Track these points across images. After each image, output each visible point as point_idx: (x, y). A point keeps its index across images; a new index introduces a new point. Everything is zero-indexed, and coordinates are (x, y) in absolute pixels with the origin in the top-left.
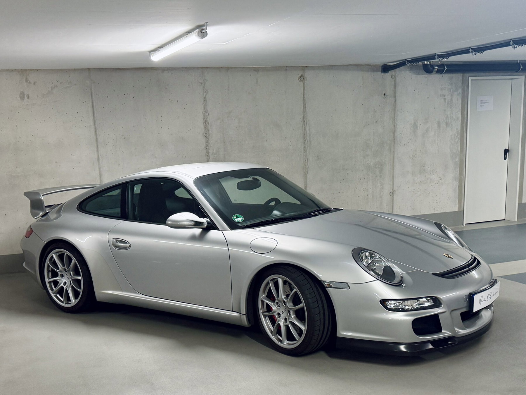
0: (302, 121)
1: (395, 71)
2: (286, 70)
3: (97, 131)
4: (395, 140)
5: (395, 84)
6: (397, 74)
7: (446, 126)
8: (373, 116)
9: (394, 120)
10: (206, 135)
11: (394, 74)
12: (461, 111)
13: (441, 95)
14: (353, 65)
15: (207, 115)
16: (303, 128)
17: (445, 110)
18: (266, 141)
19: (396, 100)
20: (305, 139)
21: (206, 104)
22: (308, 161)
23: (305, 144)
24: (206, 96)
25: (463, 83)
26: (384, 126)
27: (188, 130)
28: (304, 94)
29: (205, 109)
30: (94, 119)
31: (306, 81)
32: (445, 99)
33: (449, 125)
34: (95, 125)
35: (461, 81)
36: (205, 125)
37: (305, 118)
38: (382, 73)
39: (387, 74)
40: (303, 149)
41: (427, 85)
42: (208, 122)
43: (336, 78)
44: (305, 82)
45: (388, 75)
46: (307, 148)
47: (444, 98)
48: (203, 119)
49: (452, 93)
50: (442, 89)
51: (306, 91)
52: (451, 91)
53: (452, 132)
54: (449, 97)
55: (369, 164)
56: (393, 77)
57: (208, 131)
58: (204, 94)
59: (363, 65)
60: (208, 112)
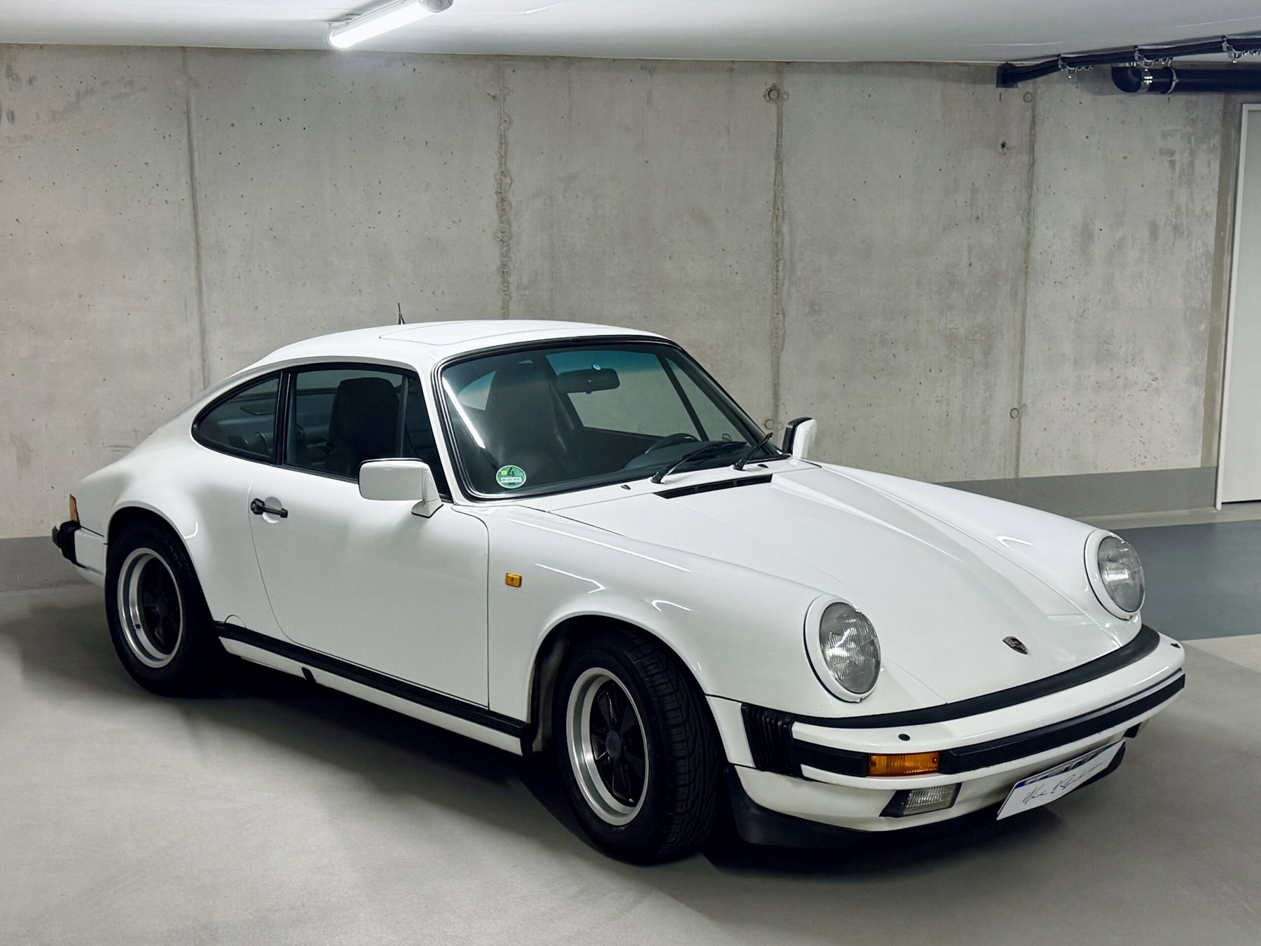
0: (771, 209)
1: (1035, 83)
2: (731, 70)
3: (200, 214)
4: (1029, 270)
5: (1034, 117)
6: (1040, 91)
7: (1175, 236)
8: (969, 202)
9: (1028, 214)
10: (504, 237)
11: (1031, 91)
12: (1216, 195)
13: (1161, 152)
14: (918, 63)
15: (506, 183)
16: (774, 227)
17: (1172, 193)
18: (670, 258)
19: (1034, 162)
20: (777, 256)
21: (505, 154)
22: (784, 315)
23: (777, 271)
24: (506, 132)
25: (1224, 121)
26: (998, 231)
27: (454, 222)
28: (779, 136)
29: (503, 166)
30: (192, 182)
31: (784, 103)
32: (1172, 163)
33: (1183, 233)
34: (193, 200)
35: (1221, 113)
36: (502, 210)
37: (780, 200)
38: (997, 87)
39: (1011, 89)
40: (773, 283)
41: (1123, 122)
42: (510, 202)
43: (870, 95)
44: (782, 104)
45: (1015, 94)
46: (784, 280)
47: (1169, 159)
48: (496, 193)
49: (1193, 144)
50: (1165, 135)
51: (784, 129)
52: (1190, 142)
53: (1191, 251)
54: (1186, 155)
55: (954, 330)
56: (1030, 99)
57: (510, 225)
58: (502, 127)
59: (946, 64)
60: (510, 175)
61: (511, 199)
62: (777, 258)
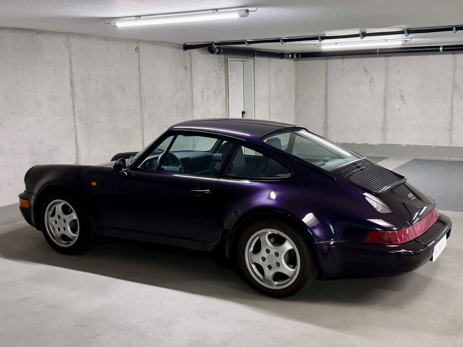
2: (127, 41)
4: (193, 104)
5: (191, 60)
7: (218, 94)
9: (192, 87)
11: (190, 52)
13: (214, 70)
14: (167, 42)
17: (217, 82)
19: (192, 72)
25: (225, 62)
28: (139, 63)
31: (140, 52)
32: (217, 73)
33: (220, 93)
35: (224, 61)
38: (183, 51)
39: (186, 51)
41: (207, 62)
43: (158, 51)
44: (139, 54)
45: (187, 53)
49: (220, 69)
50: (215, 66)
51: (140, 61)
52: (219, 67)
53: (221, 98)
54: (219, 72)
56: (190, 54)
58: (70, 57)
59: (173, 43)
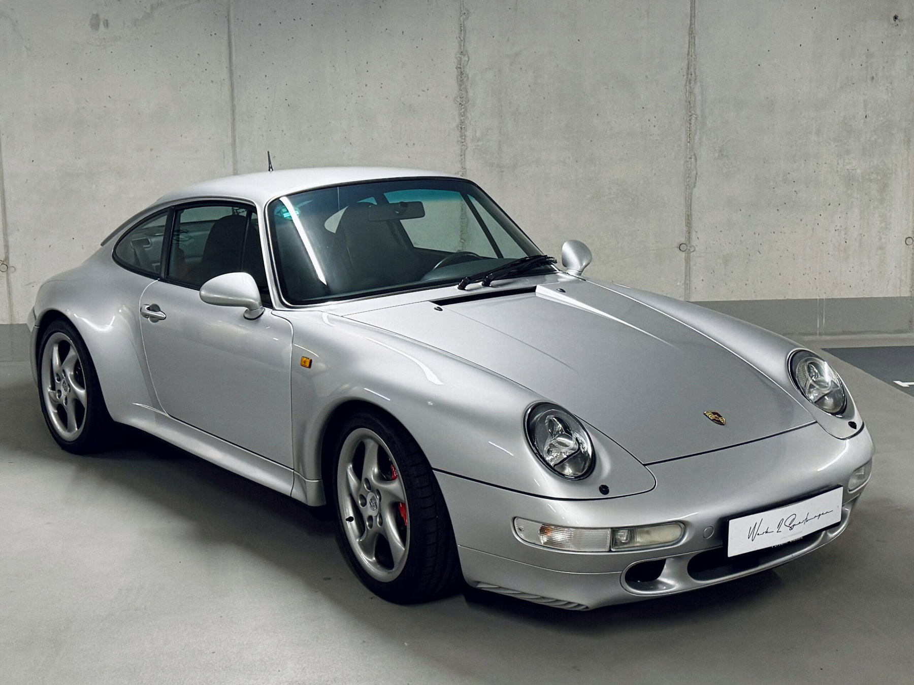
0: (685, 74)
3: (236, 91)
8: (864, 65)
10: (462, 101)
15: (464, 61)
16: (688, 89)
18: (598, 115)
20: (690, 112)
21: (464, 37)
22: (696, 159)
23: (690, 124)
24: (465, 22)
26: (892, 89)
27: (423, 91)
29: (462, 48)
30: (230, 67)
34: (231, 79)
36: (461, 81)
37: (692, 69)
40: (686, 134)
42: (467, 75)
46: (696, 131)
48: (456, 68)
55: (851, 171)
57: (467, 92)
60: (468, 54)
61: (468, 71)
62: (691, 114)
